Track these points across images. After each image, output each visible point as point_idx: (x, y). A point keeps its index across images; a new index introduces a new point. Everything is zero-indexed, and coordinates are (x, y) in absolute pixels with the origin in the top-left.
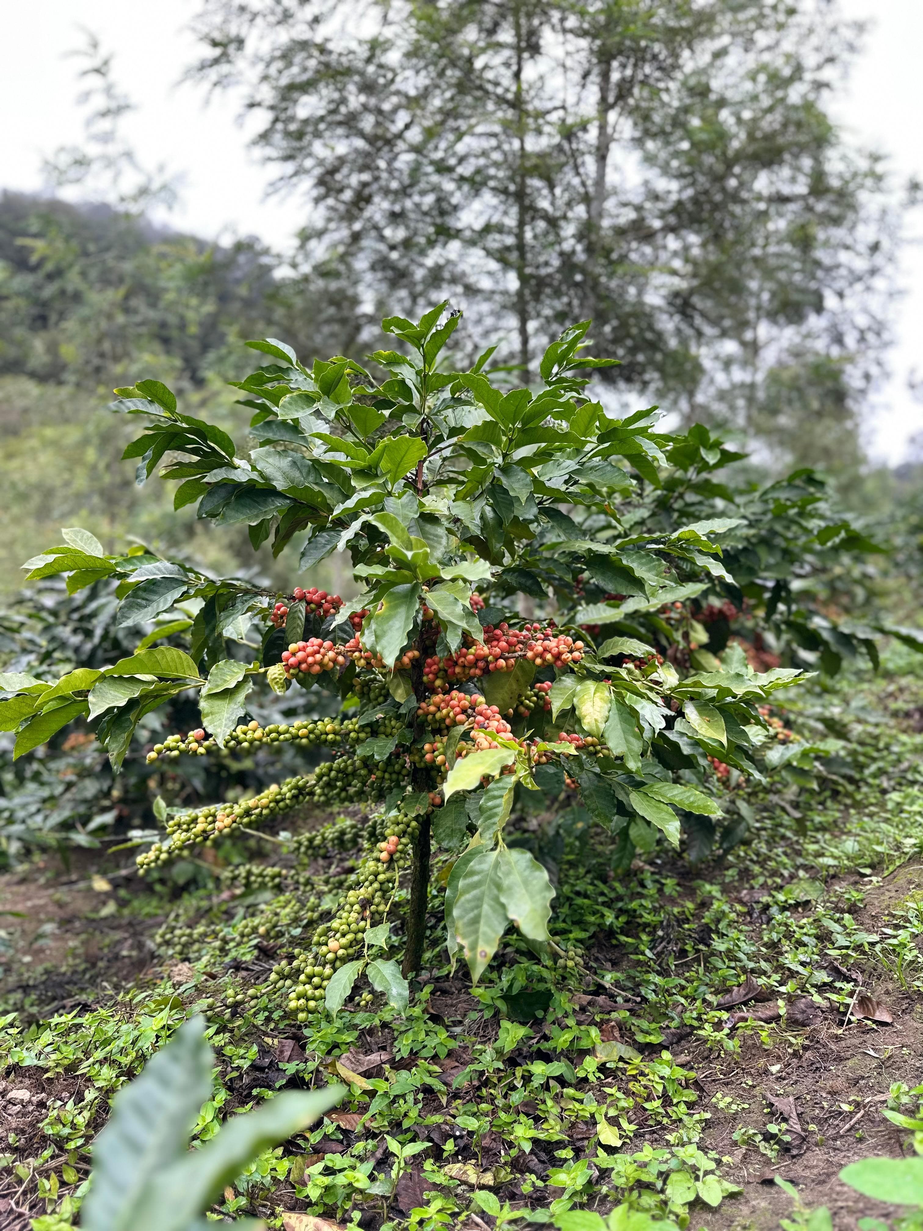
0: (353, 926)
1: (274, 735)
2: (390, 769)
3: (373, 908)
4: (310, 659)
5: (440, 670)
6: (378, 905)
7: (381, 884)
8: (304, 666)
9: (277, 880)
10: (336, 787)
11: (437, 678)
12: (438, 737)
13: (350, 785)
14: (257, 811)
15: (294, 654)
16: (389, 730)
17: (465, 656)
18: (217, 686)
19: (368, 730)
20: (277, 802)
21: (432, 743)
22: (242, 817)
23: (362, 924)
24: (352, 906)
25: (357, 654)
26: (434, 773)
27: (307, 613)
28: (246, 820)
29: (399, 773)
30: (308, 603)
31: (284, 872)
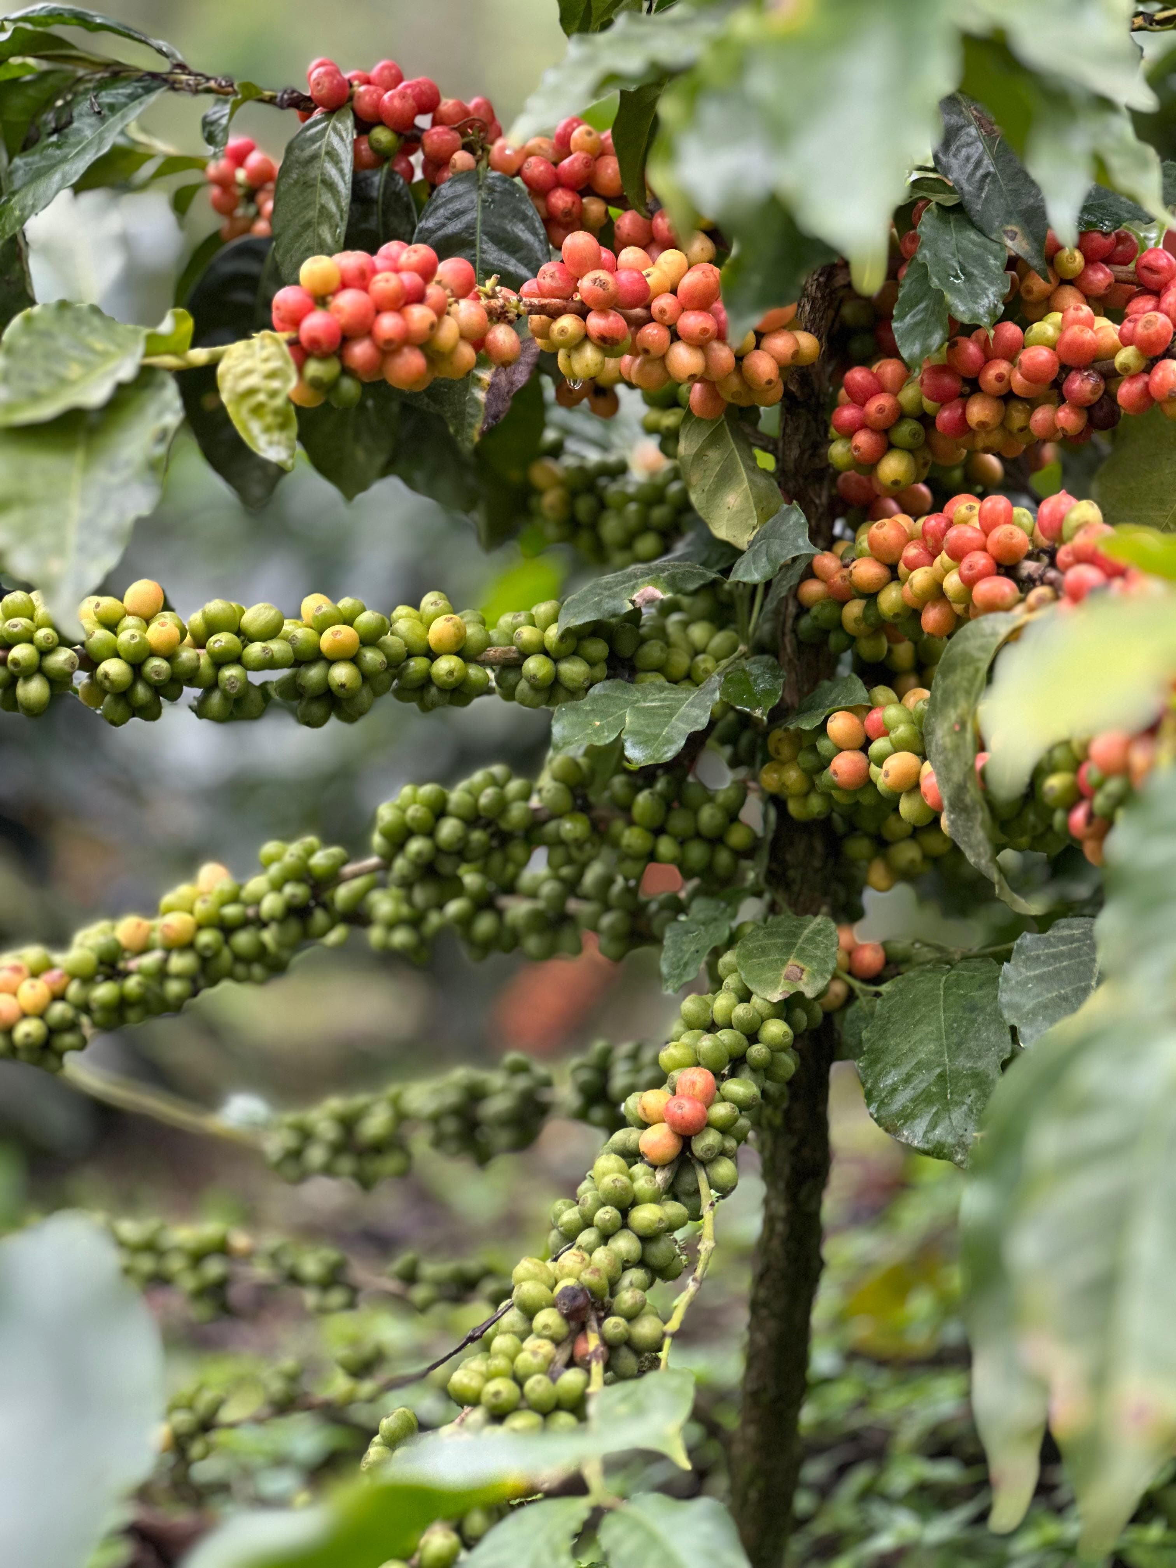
0: (537, 1385)
1: (222, 640)
2: (679, 822)
3: (614, 1325)
4: (388, 323)
5: (901, 415)
6: (632, 1317)
7: (647, 1239)
8: (361, 351)
9: (214, 1269)
10: (456, 888)
11: (889, 447)
12: (882, 693)
13: (510, 889)
14: (150, 960)
15: (320, 300)
16: (680, 661)
17: (1011, 354)
18: (36, 397)
19: (598, 648)
20: (227, 929)
21: (862, 710)
22: (88, 980)
23: (572, 1378)
24: (529, 1312)
25: (567, 323)
26: (858, 847)
27: (359, 164)
28: (104, 991)
29: (716, 841)
30: (363, 126)
31: (240, 1240)
